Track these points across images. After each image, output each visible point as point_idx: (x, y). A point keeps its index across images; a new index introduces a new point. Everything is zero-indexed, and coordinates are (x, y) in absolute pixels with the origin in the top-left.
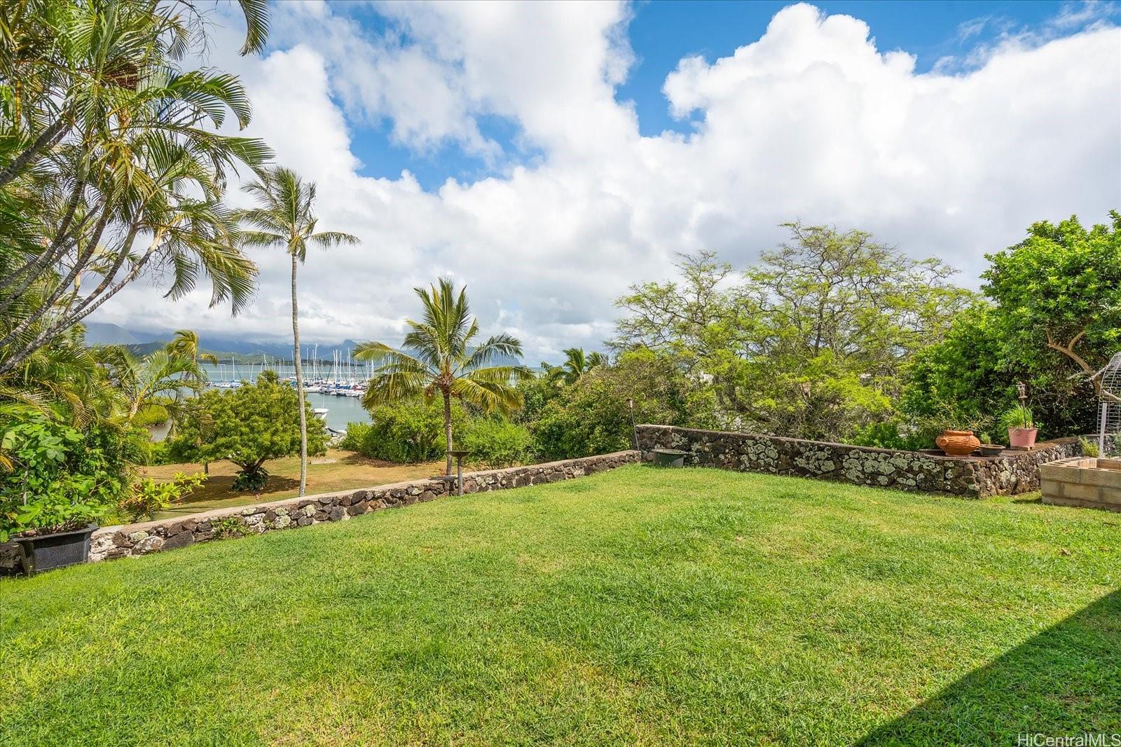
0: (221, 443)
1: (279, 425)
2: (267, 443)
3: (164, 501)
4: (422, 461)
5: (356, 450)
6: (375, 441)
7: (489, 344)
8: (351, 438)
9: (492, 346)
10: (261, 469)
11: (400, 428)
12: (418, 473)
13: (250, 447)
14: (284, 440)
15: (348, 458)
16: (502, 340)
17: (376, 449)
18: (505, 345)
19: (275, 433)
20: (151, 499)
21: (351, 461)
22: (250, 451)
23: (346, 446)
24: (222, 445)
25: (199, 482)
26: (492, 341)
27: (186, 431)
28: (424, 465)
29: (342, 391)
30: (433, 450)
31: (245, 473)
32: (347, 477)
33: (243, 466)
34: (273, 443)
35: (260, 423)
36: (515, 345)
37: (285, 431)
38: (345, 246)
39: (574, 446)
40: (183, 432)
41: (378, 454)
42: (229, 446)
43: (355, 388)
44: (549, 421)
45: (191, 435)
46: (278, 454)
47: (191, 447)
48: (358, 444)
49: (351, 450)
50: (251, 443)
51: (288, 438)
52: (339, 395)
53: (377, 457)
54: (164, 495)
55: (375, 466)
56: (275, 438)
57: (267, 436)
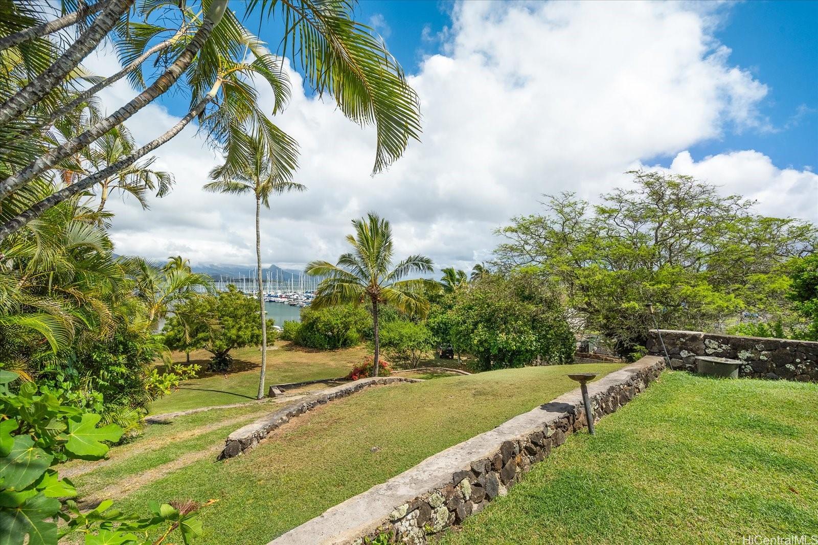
0: (200, 337)
1: (243, 323)
2: (234, 337)
3: (167, 388)
4: (338, 348)
5: (291, 340)
6: (304, 334)
7: (407, 262)
8: (286, 331)
9: (410, 264)
10: (228, 355)
11: (323, 325)
12: (337, 357)
13: (221, 340)
14: (246, 334)
15: (286, 346)
16: (417, 259)
17: (305, 340)
18: (420, 263)
19: (239, 329)
20: (156, 386)
21: (289, 348)
22: (221, 343)
23: (283, 337)
24: (202, 339)
25: (194, 372)
26: (410, 260)
27: (176, 328)
28: (340, 351)
29: (273, 299)
30: (346, 340)
31: (216, 358)
32: (288, 360)
33: (214, 353)
34: (239, 337)
35: (230, 322)
36: (427, 263)
37: (247, 328)
38: (294, 192)
39: (460, 338)
40: (173, 329)
41: (307, 343)
42: (206, 340)
43: (281, 297)
44: (437, 320)
45: (179, 332)
46: (241, 344)
47: (179, 340)
48: (292, 336)
49: (287, 340)
50: (222, 337)
51: (249, 333)
52: (270, 301)
53: (306, 346)
54: (166, 383)
55: (306, 352)
56: (240, 333)
57: (234, 331)
